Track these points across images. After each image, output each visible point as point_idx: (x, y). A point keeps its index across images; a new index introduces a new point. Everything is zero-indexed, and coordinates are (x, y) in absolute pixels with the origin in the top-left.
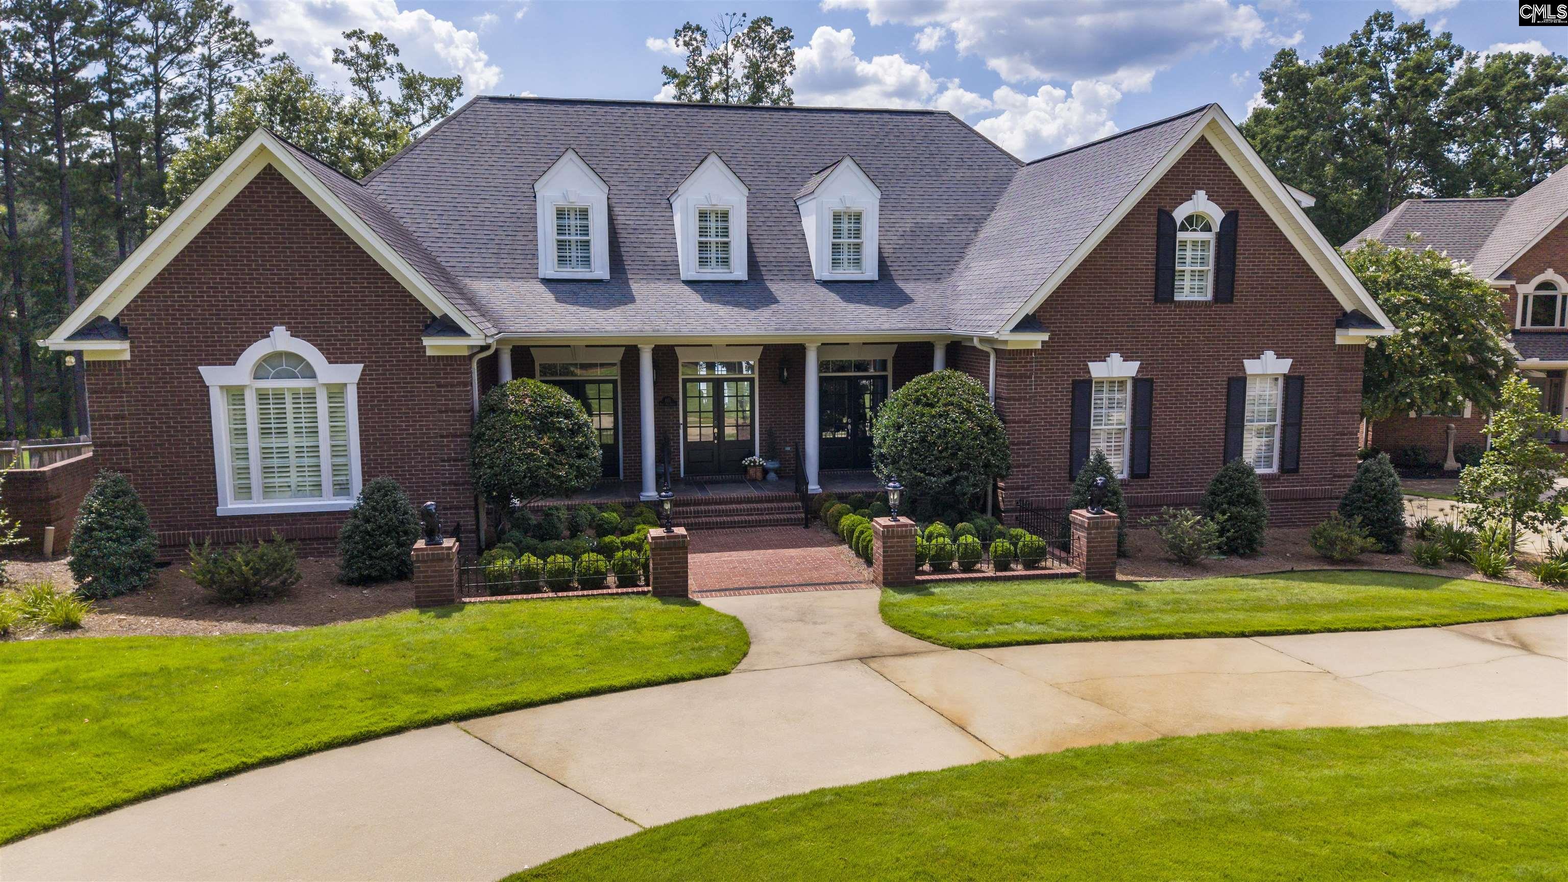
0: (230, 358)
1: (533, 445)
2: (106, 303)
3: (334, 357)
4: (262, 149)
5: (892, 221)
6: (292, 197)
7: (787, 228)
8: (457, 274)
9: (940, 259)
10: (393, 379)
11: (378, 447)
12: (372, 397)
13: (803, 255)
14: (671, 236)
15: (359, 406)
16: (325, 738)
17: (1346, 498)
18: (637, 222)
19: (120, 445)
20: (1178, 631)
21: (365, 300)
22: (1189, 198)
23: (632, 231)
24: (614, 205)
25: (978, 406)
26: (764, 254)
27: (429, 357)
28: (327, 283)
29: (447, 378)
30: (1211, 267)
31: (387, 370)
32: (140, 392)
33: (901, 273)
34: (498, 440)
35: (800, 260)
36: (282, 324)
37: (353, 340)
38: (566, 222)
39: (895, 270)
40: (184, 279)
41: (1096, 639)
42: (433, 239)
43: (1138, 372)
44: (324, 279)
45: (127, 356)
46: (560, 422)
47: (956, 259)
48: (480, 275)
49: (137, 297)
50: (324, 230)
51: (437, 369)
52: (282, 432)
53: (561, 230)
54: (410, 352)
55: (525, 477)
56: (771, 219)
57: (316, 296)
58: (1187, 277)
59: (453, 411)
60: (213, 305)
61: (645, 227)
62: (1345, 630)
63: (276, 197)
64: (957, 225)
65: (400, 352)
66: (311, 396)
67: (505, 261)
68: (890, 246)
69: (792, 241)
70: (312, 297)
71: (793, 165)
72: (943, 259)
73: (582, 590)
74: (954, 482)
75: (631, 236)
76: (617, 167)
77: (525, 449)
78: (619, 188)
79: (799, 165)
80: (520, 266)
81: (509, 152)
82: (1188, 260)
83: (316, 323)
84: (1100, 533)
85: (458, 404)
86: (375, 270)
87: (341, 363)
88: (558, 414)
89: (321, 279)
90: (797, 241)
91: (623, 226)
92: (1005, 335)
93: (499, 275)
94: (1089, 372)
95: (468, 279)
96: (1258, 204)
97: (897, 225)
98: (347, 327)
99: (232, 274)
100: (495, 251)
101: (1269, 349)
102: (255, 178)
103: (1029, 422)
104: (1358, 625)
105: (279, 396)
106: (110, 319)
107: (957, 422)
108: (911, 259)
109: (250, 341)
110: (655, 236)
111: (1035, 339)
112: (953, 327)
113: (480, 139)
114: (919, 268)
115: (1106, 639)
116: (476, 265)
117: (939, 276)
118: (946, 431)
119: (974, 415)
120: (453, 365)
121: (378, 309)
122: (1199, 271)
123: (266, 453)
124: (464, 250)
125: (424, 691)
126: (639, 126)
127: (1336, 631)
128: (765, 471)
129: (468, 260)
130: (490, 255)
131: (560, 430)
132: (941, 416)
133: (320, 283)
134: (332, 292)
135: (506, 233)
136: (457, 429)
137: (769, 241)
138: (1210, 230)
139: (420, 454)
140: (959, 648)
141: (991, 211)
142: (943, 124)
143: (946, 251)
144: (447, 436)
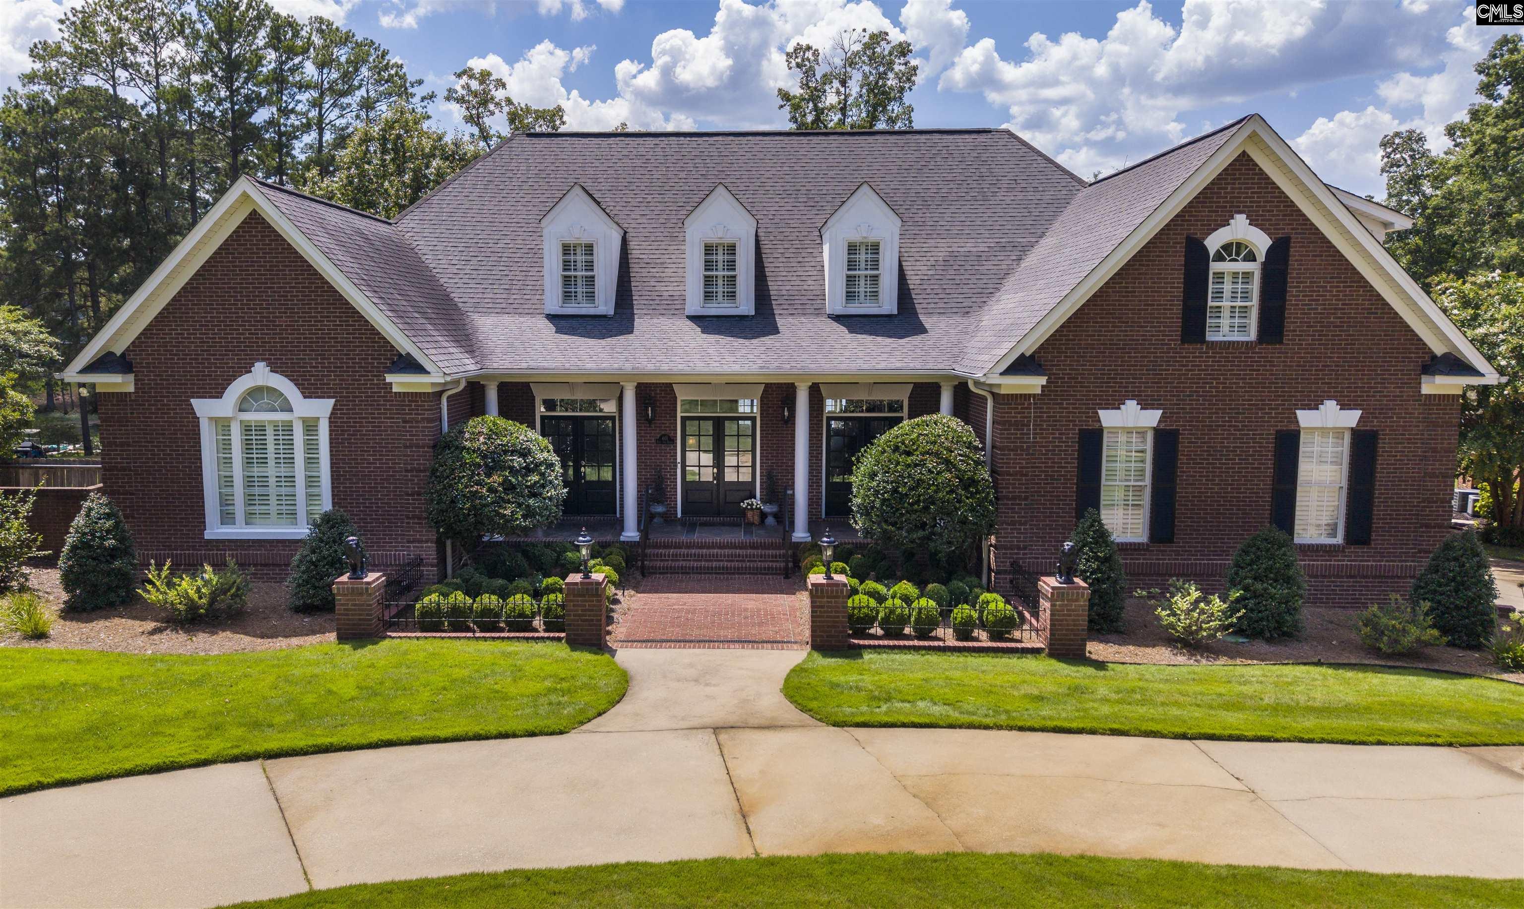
0: (217, 392)
1: (478, 483)
2: (113, 339)
3: (309, 391)
4: (245, 196)
5: (924, 249)
6: (273, 240)
7: (806, 260)
8: (467, 309)
9: (972, 291)
10: (361, 414)
11: (347, 479)
12: (342, 431)
13: (819, 287)
14: (682, 270)
15: (331, 439)
16: (128, 766)
17: (1420, 579)
18: (652, 256)
19: (125, 470)
20: (1102, 726)
21: (337, 338)
22: (1226, 223)
23: (644, 265)
24: (630, 239)
25: (960, 455)
26: (776, 288)
27: (396, 393)
28: (303, 321)
29: (411, 414)
30: (1254, 302)
31: (357, 405)
32: (142, 422)
33: (925, 306)
34: (448, 477)
35: (815, 293)
36: (263, 360)
37: (326, 376)
38: (572, 258)
39: (920, 303)
40: (181, 317)
41: (999, 727)
42: (451, 276)
43: (1160, 421)
44: (301, 317)
45: (131, 389)
46: (512, 461)
47: (991, 290)
48: (489, 310)
49: (141, 334)
50: (302, 270)
51: (403, 405)
52: (264, 461)
53: (566, 265)
54: (378, 388)
55: (469, 515)
56: (790, 250)
57: (294, 334)
58: (1226, 313)
59: (418, 446)
60: (204, 342)
61: (658, 261)
62: (1322, 741)
63: (260, 240)
64: (998, 253)
65: (369, 388)
66: (288, 428)
67: (515, 297)
68: (917, 277)
69: (810, 273)
70: (290, 334)
71: (824, 192)
72: (975, 291)
73: (508, 631)
74: (928, 538)
75: (643, 270)
76: (641, 200)
77: (472, 486)
78: (639, 221)
79: (831, 192)
80: (528, 302)
81: (537, 187)
82: (1227, 294)
83: (293, 359)
84: (1066, 605)
85: (422, 440)
86: (346, 308)
87: (316, 397)
88: (513, 452)
89: (299, 317)
90: (815, 273)
91: (637, 261)
92: (995, 379)
93: (507, 311)
94: (1100, 421)
95: (477, 314)
96: (1317, 229)
97: (929, 254)
98: (320, 363)
99: (221, 313)
100: (507, 287)
101: (1330, 398)
102: (242, 223)
103: (1026, 475)
104: (1341, 737)
105: (261, 428)
106: (118, 354)
107: (933, 472)
108: (940, 291)
109: (235, 376)
110: (666, 270)
111: (1034, 384)
112: (957, 367)
113: (511, 175)
114: (946, 300)
115: (1011, 728)
116: (486, 301)
117: (967, 310)
118: (919, 482)
119: (954, 466)
120: (417, 401)
121: (349, 346)
122: (1240, 307)
123: (249, 482)
124: (478, 286)
125: (256, 725)
126: (668, 157)
127: (1311, 741)
128: (763, 515)
129: (480, 296)
130: (502, 291)
131: (511, 469)
132: (916, 465)
133: (297, 321)
134: (308, 330)
135: (520, 269)
136: (421, 464)
137: (784, 274)
138: (1255, 260)
139: (386, 487)
140: (834, 726)
141: (1041, 237)
142: (1000, 144)
143: (982, 282)
144: (411, 471)
